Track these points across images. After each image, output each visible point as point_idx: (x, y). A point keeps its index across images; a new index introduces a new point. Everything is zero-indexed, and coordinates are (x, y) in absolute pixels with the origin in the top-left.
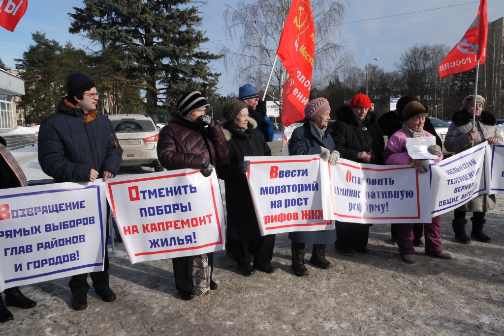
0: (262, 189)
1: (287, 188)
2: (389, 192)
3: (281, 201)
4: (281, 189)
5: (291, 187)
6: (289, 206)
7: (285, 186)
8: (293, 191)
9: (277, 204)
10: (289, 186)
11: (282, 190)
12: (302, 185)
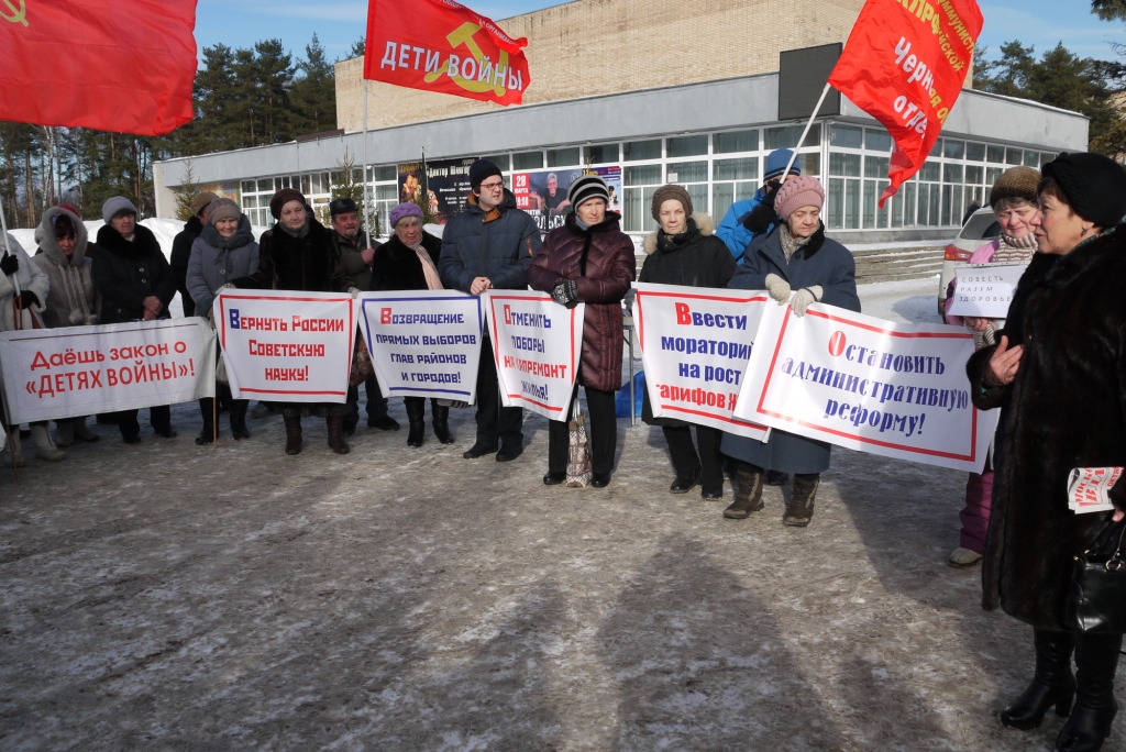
0: (664, 339)
1: (709, 345)
2: (932, 390)
3: (698, 367)
4: (698, 346)
5: (716, 346)
6: (711, 379)
7: (705, 342)
8: (720, 353)
9: (690, 370)
10: (713, 343)
11: (700, 348)
12: (736, 345)
